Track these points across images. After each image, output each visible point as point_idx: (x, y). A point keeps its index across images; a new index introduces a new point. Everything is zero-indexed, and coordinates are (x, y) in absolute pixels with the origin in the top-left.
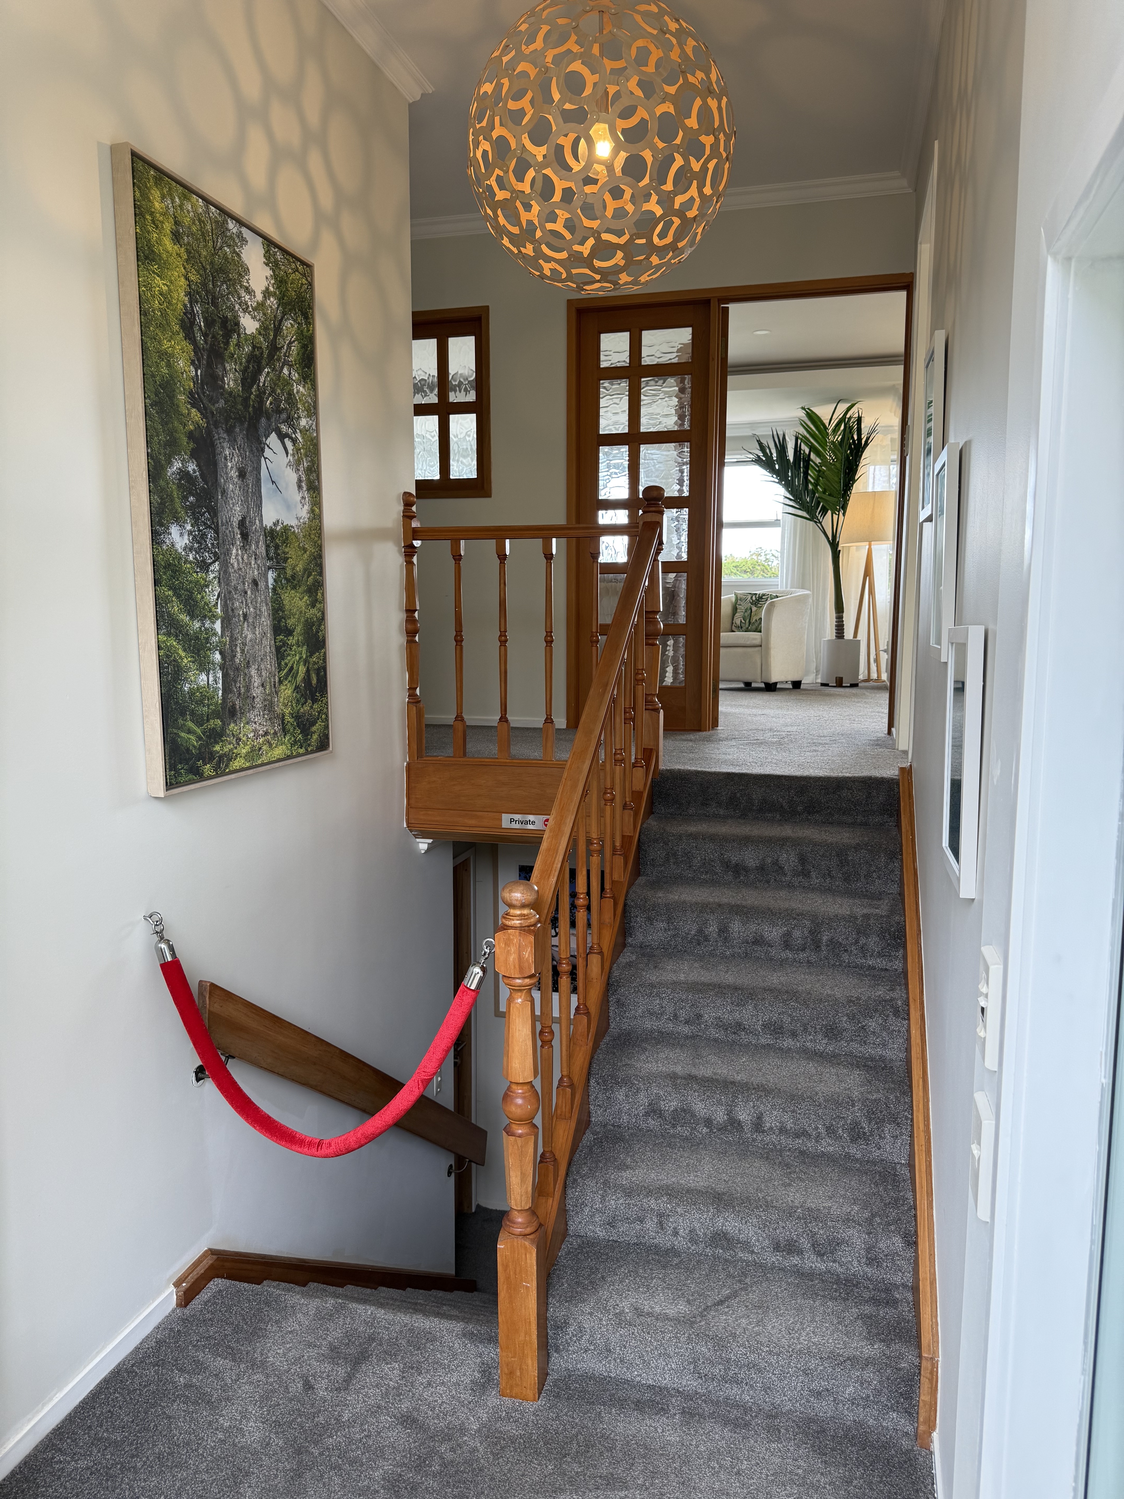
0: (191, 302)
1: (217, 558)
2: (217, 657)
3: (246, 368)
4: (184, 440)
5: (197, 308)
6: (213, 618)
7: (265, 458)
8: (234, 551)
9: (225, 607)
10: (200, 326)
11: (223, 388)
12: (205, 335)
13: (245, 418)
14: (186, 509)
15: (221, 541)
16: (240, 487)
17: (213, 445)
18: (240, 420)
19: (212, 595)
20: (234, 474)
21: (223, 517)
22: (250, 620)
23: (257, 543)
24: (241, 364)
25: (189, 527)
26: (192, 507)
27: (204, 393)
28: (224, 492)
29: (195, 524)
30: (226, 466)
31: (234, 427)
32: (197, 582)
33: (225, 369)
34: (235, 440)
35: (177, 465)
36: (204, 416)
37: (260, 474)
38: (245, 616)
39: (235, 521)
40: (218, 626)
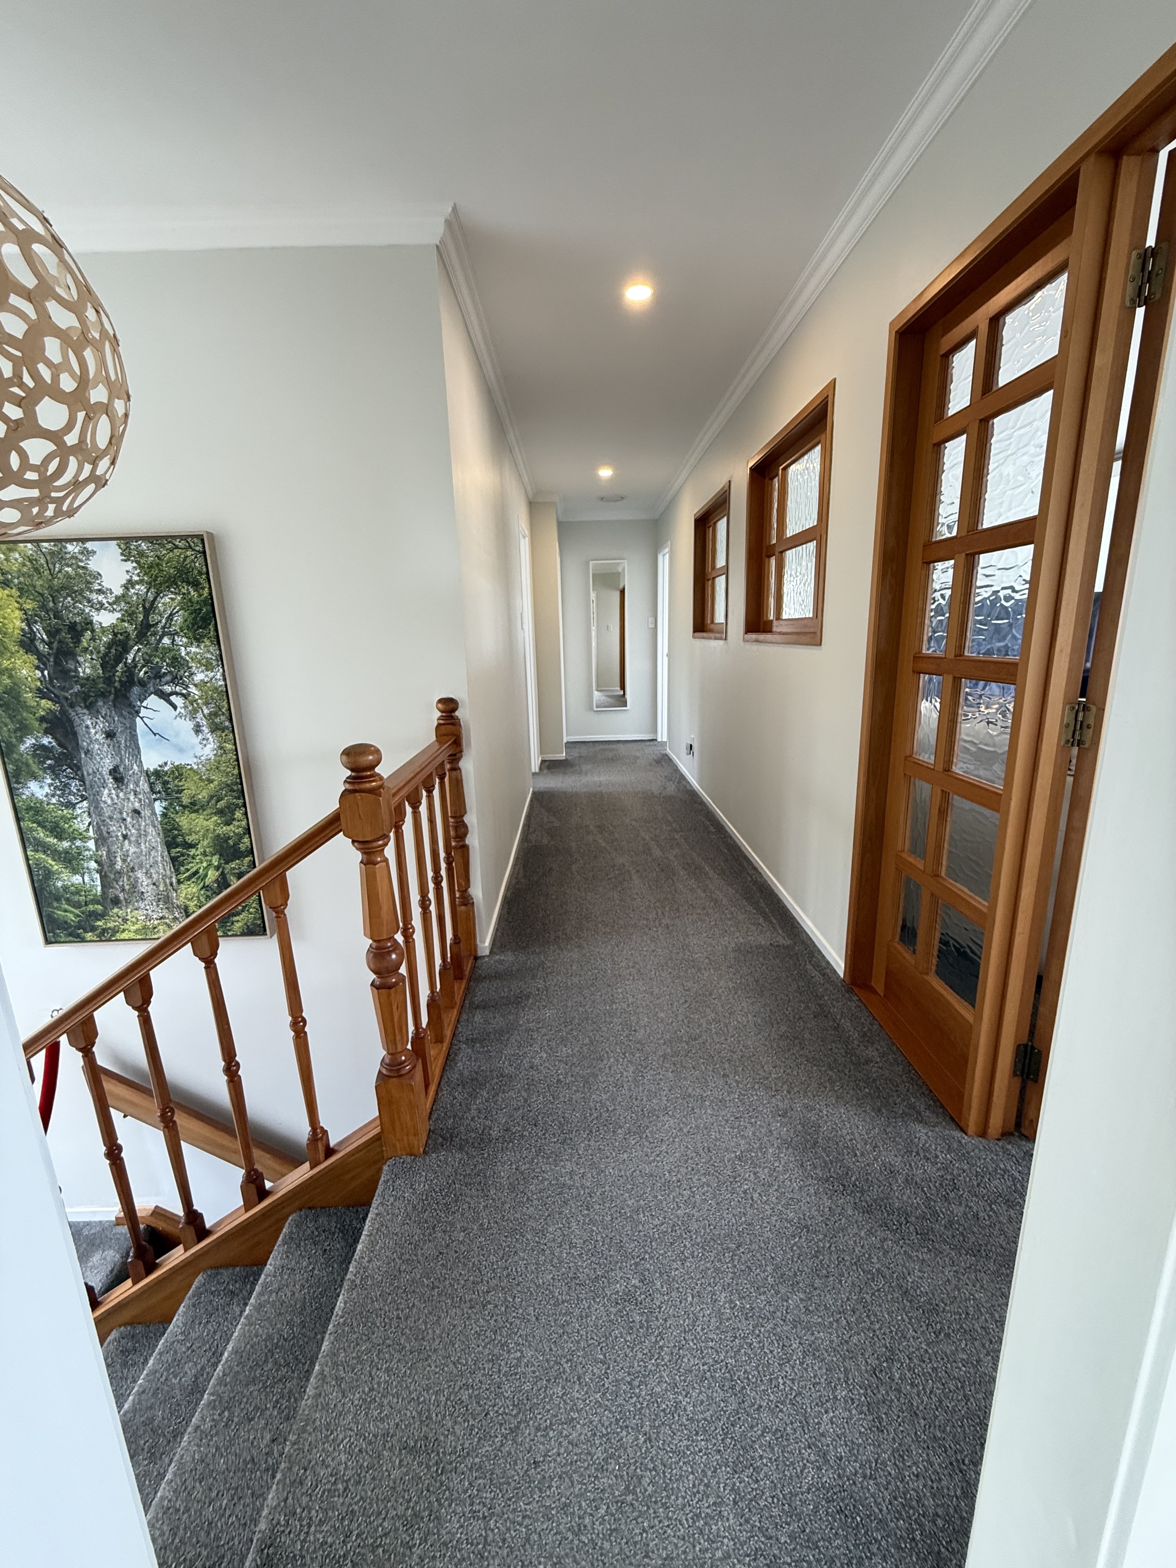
0: (29, 625)
1: (84, 798)
2: (93, 865)
3: (106, 655)
4: (36, 724)
5: (37, 627)
6: (85, 839)
7: (142, 718)
8: (106, 792)
9: (98, 830)
10: (43, 640)
11: (78, 677)
12: (50, 644)
13: (110, 693)
14: (44, 770)
15: (88, 786)
16: (109, 746)
17: (71, 722)
18: (103, 695)
19: (82, 823)
20: (100, 737)
21: (88, 768)
22: (133, 839)
23: (137, 784)
24: (99, 652)
25: (49, 781)
26: (50, 766)
27: (54, 686)
28: (87, 752)
29: (56, 776)
30: (89, 733)
31: (96, 701)
32: (62, 817)
33: (78, 662)
34: (98, 712)
35: (30, 742)
36: (55, 702)
37: (135, 731)
38: (125, 837)
39: (105, 772)
40: (91, 844)
